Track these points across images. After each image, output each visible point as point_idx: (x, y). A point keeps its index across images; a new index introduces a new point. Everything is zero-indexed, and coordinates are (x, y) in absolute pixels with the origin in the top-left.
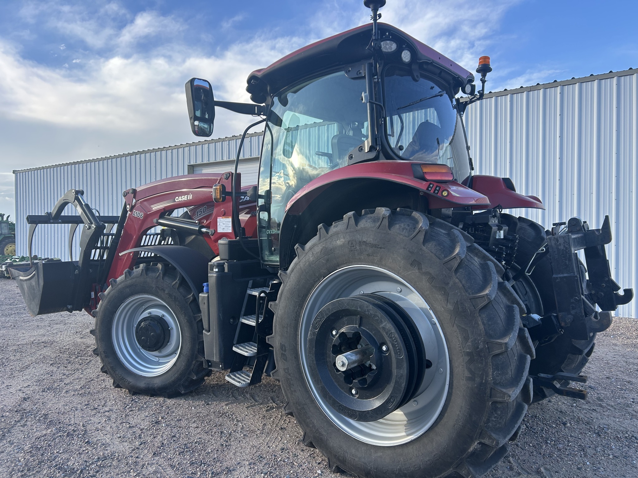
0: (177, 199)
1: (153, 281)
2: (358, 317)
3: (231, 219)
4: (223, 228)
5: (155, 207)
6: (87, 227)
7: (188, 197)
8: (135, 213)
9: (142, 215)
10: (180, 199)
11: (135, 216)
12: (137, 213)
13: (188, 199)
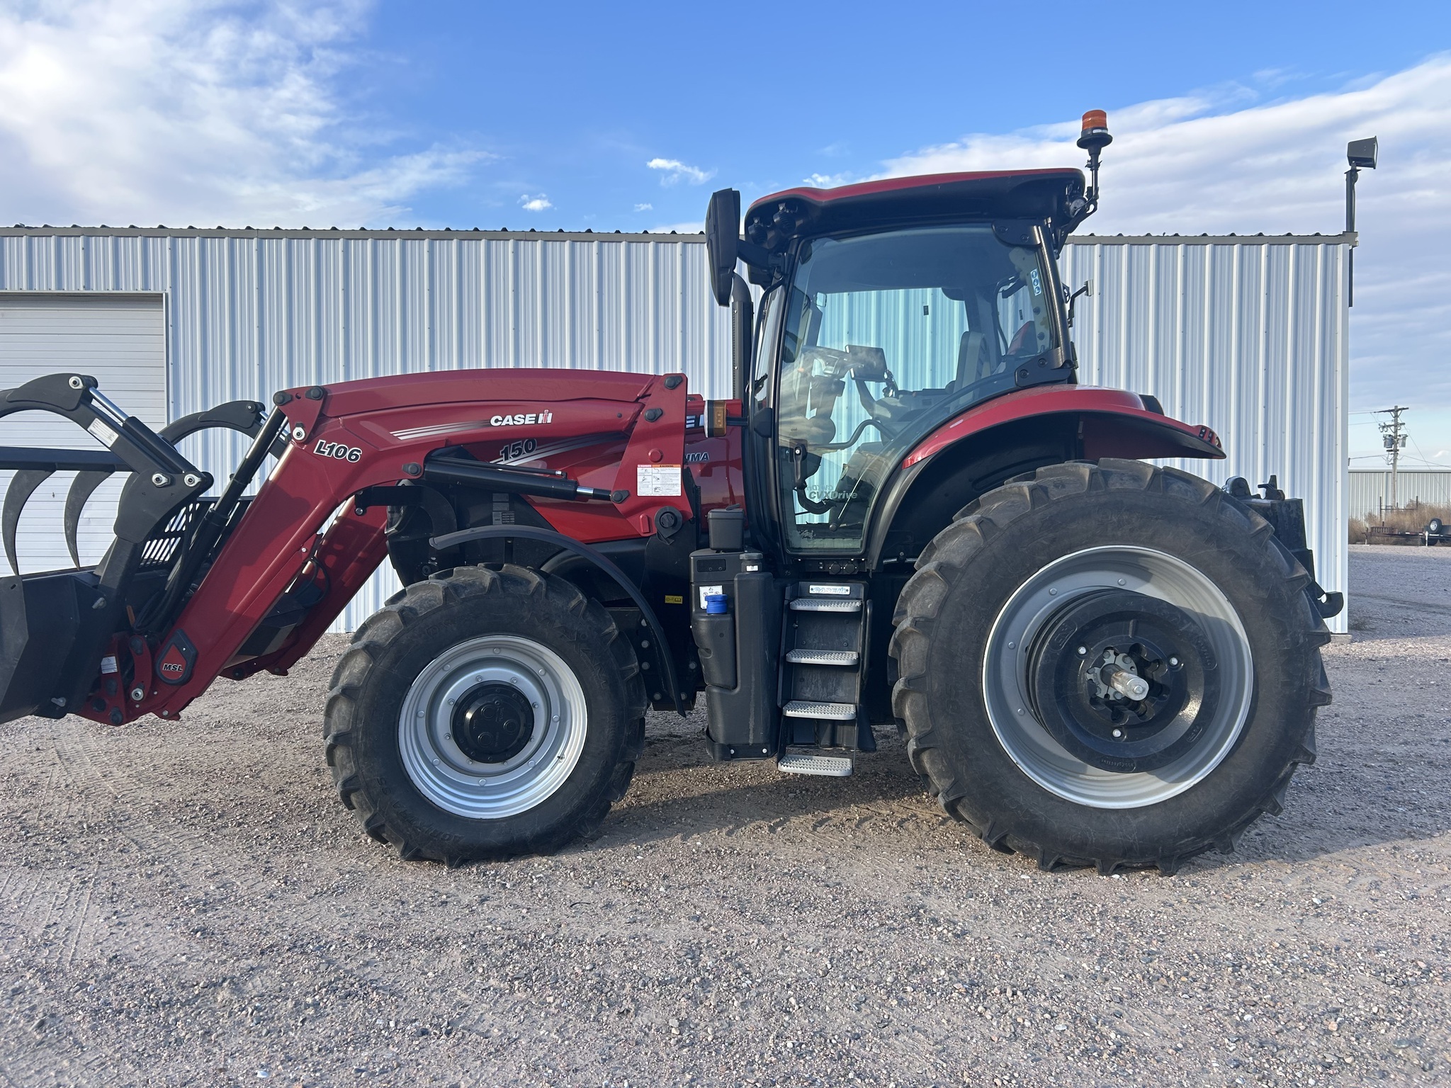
0: (497, 421)
1: (523, 603)
2: (1131, 622)
3: (680, 469)
4: (654, 486)
5: (406, 436)
6: (164, 480)
7: (537, 418)
8: (324, 448)
9: (355, 453)
10: (509, 420)
11: (326, 454)
12: (332, 448)
13: (540, 422)
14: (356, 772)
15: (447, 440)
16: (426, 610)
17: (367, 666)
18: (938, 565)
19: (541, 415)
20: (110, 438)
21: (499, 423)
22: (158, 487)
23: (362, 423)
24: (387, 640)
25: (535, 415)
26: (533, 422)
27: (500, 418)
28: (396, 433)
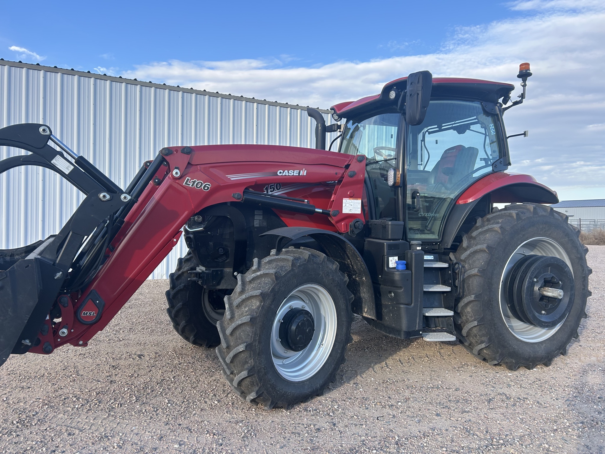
0: (280, 173)
2: (549, 268)
3: (361, 201)
4: (350, 209)
5: (234, 178)
6: (108, 197)
7: (299, 172)
8: (189, 182)
9: (207, 186)
10: (286, 173)
11: (190, 186)
12: (194, 182)
13: (301, 175)
14: (254, 365)
15: (256, 181)
16: (284, 272)
17: (260, 304)
18: (487, 246)
19: (301, 171)
20: (67, 168)
21: (281, 174)
22: (103, 201)
23: (211, 169)
24: (269, 289)
25: (298, 171)
26: (298, 175)
27: (282, 172)
28: (229, 176)
